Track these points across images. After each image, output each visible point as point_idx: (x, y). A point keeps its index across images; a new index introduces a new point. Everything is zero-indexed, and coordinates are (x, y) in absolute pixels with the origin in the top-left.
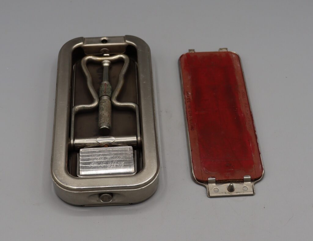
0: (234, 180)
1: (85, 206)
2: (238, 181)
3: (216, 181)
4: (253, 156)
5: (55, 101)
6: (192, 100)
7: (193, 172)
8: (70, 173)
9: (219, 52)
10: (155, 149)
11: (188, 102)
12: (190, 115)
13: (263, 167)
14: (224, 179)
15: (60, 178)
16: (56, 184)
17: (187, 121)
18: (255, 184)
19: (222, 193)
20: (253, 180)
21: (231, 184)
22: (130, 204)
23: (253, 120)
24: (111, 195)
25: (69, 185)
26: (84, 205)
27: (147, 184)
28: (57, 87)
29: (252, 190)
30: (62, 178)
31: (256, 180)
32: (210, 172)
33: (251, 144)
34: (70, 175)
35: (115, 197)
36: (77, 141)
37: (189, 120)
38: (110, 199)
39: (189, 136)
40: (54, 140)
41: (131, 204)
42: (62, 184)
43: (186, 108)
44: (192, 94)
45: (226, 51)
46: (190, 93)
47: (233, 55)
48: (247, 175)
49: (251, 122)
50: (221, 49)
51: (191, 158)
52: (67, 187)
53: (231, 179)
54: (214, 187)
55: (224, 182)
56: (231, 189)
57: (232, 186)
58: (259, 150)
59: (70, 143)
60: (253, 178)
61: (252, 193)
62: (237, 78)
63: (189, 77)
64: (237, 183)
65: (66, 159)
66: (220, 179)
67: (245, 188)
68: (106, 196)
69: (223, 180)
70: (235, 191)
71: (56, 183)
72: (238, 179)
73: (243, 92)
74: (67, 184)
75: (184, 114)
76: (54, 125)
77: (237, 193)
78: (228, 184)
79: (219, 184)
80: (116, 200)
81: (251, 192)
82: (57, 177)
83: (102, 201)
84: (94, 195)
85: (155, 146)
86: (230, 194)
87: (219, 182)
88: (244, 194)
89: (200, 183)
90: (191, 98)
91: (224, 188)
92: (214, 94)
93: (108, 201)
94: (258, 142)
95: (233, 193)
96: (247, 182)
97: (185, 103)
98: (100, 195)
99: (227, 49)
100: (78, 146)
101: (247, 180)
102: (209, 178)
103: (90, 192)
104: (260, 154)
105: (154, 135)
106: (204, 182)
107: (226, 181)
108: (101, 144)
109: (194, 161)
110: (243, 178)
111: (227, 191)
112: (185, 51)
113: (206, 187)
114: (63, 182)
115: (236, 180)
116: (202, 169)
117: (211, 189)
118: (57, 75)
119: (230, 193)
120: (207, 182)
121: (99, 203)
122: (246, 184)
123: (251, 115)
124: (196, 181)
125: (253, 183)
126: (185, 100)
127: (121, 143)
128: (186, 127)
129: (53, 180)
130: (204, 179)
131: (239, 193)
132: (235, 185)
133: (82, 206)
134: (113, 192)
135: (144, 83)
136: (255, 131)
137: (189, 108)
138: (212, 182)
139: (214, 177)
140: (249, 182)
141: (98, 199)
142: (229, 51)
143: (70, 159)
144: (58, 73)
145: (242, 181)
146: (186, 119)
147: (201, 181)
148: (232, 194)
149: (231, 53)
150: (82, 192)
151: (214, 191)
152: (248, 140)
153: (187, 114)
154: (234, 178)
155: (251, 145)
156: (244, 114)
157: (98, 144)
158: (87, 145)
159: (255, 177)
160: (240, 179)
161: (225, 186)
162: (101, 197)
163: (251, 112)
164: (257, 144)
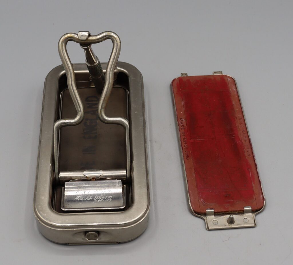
0: (233, 211)
1: (70, 244)
2: (238, 212)
3: (215, 213)
4: (253, 185)
5: (40, 132)
6: (186, 127)
7: (190, 203)
8: (54, 209)
9: (213, 76)
10: (146, 184)
11: (182, 129)
12: (185, 143)
13: (264, 197)
14: (223, 210)
15: (43, 215)
16: (39, 221)
17: (181, 149)
18: (256, 215)
19: (222, 225)
20: (254, 211)
21: (231, 216)
22: (117, 243)
23: (251, 148)
24: (97, 233)
25: (53, 222)
26: (68, 244)
27: (136, 222)
28: (42, 116)
29: (253, 222)
30: (45, 215)
31: (257, 211)
32: (208, 203)
33: (250, 172)
34: (54, 210)
35: (101, 236)
36: (62, 174)
37: (184, 148)
38: (96, 237)
39: (184, 165)
40: (38, 174)
41: (119, 243)
42: (45, 220)
43: (180, 136)
44: (186, 121)
45: (221, 74)
46: (184, 120)
47: (228, 78)
48: (247, 206)
49: (250, 150)
50: (215, 72)
51: (188, 188)
52: (51, 224)
53: (231, 210)
54: (213, 219)
55: (223, 214)
56: (231, 221)
57: (232, 218)
58: (259, 179)
59: (54, 176)
60: (254, 209)
61: (254, 225)
62: (234, 102)
63: (183, 103)
64: (237, 215)
65: (50, 194)
66: (220, 211)
67: (245, 220)
68: (92, 234)
69: (223, 212)
70: (236, 223)
71: (38, 219)
72: (238, 211)
73: (241, 118)
74: (50, 221)
75: (179, 142)
76: (38, 157)
77: (237, 225)
78: (228, 216)
79: (218, 216)
80: (103, 238)
81: (252, 224)
82: (40, 213)
83: (88, 239)
84: (79, 232)
85: (145, 181)
86: (230, 227)
87: (218, 213)
88: (244, 226)
89: (197, 215)
90: (185, 124)
91: (223, 220)
92: (210, 120)
93: (94, 239)
94: (258, 171)
95: (234, 226)
96: (248, 213)
97: (179, 130)
98: (86, 232)
99: (221, 72)
100: (63, 180)
101: (248, 212)
102: (207, 210)
103: (75, 229)
104: (260, 183)
105: (145, 169)
106: (202, 214)
107: (225, 213)
108: (88, 178)
109: (190, 192)
110: (243, 210)
111: (227, 223)
112: (177, 75)
113: (204, 220)
114: (46, 219)
115: (236, 211)
116: (199, 200)
117: (210, 222)
118: (43, 104)
119: (230, 225)
120: (205, 214)
121: (85, 241)
122: (246, 215)
123: (250, 142)
124: (193, 213)
125: (254, 215)
126: (178, 127)
127: (110, 177)
128: (181, 156)
129: (36, 217)
130: (202, 211)
131: (240, 225)
132: (235, 217)
133: (66, 244)
134: (99, 230)
135: (135, 113)
136: (254, 160)
137: (183, 135)
138: (210, 214)
139: (213, 209)
140: (250, 213)
141: (83, 237)
142: (223, 74)
143: (55, 194)
144: (44, 101)
145: (243, 212)
146: (181, 148)
147: (199, 213)
148: (232, 227)
149: (227, 76)
150: (66, 229)
151: (213, 223)
152: (248, 169)
153: (181, 142)
154: (233, 209)
155: (250, 174)
156: (242, 141)
157: (85, 178)
158: (73, 178)
159: (256, 208)
160: (240, 211)
161: (224, 218)
162: (87, 234)
163: (249, 139)
164: (257, 173)
